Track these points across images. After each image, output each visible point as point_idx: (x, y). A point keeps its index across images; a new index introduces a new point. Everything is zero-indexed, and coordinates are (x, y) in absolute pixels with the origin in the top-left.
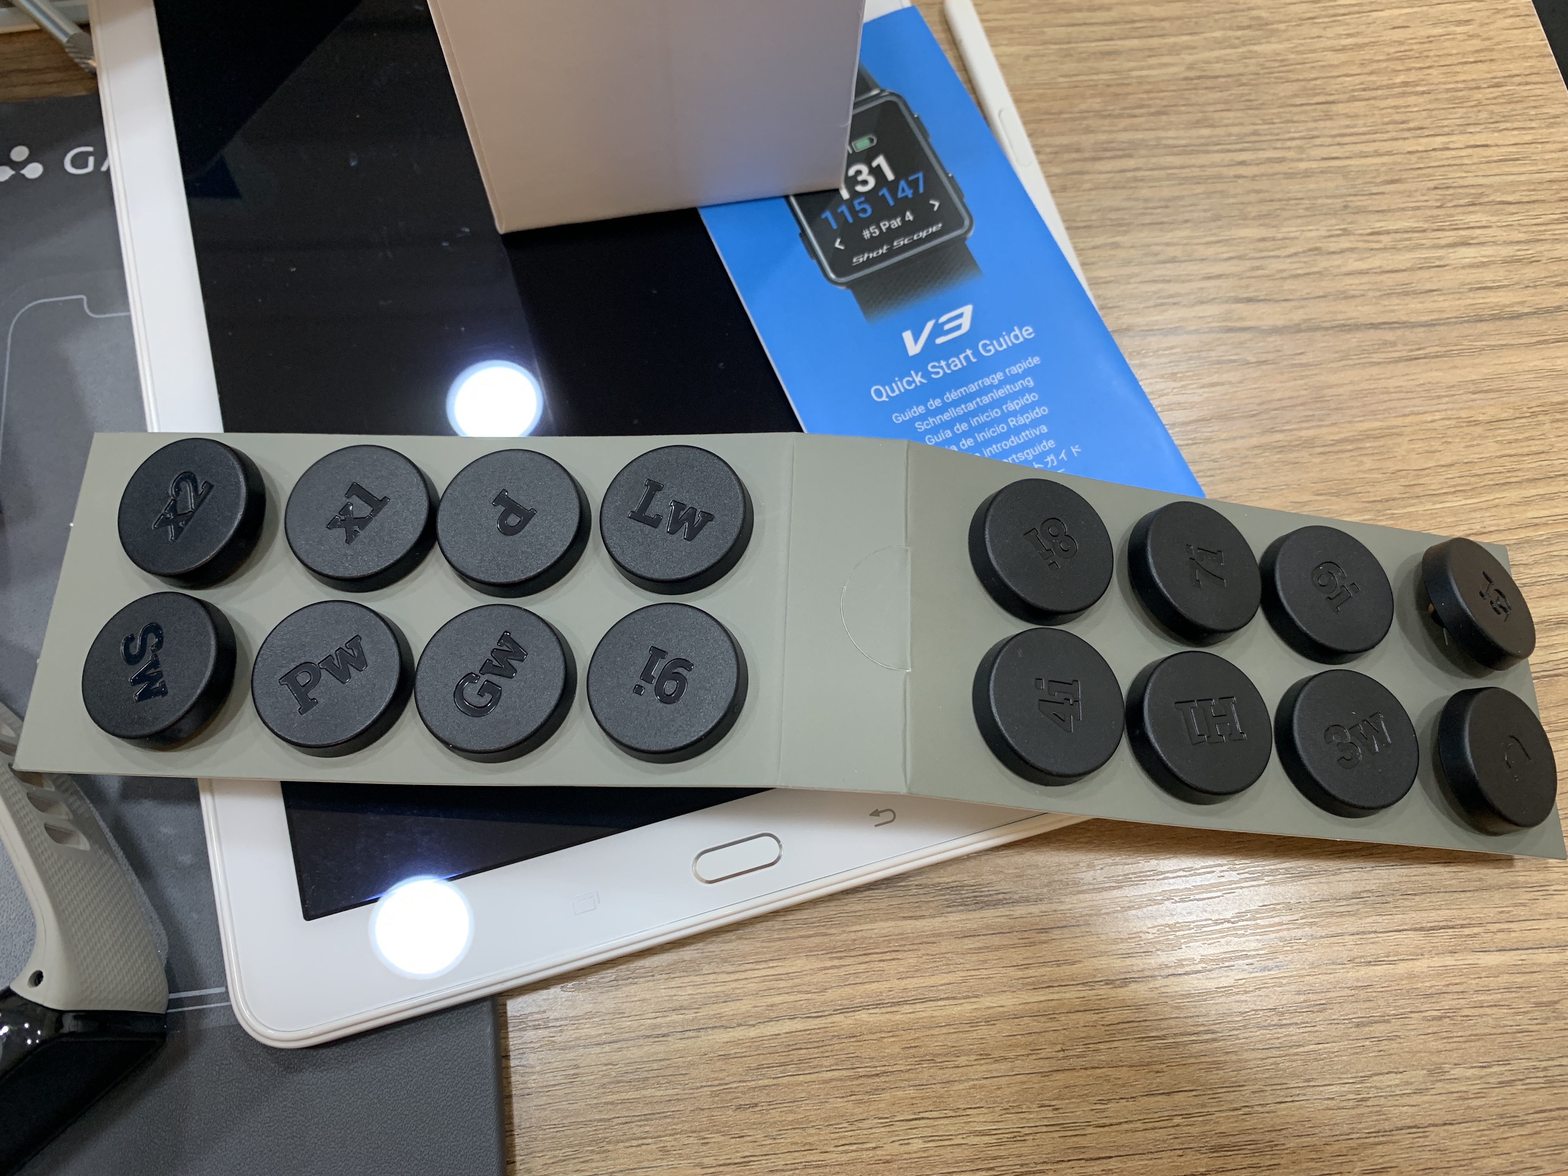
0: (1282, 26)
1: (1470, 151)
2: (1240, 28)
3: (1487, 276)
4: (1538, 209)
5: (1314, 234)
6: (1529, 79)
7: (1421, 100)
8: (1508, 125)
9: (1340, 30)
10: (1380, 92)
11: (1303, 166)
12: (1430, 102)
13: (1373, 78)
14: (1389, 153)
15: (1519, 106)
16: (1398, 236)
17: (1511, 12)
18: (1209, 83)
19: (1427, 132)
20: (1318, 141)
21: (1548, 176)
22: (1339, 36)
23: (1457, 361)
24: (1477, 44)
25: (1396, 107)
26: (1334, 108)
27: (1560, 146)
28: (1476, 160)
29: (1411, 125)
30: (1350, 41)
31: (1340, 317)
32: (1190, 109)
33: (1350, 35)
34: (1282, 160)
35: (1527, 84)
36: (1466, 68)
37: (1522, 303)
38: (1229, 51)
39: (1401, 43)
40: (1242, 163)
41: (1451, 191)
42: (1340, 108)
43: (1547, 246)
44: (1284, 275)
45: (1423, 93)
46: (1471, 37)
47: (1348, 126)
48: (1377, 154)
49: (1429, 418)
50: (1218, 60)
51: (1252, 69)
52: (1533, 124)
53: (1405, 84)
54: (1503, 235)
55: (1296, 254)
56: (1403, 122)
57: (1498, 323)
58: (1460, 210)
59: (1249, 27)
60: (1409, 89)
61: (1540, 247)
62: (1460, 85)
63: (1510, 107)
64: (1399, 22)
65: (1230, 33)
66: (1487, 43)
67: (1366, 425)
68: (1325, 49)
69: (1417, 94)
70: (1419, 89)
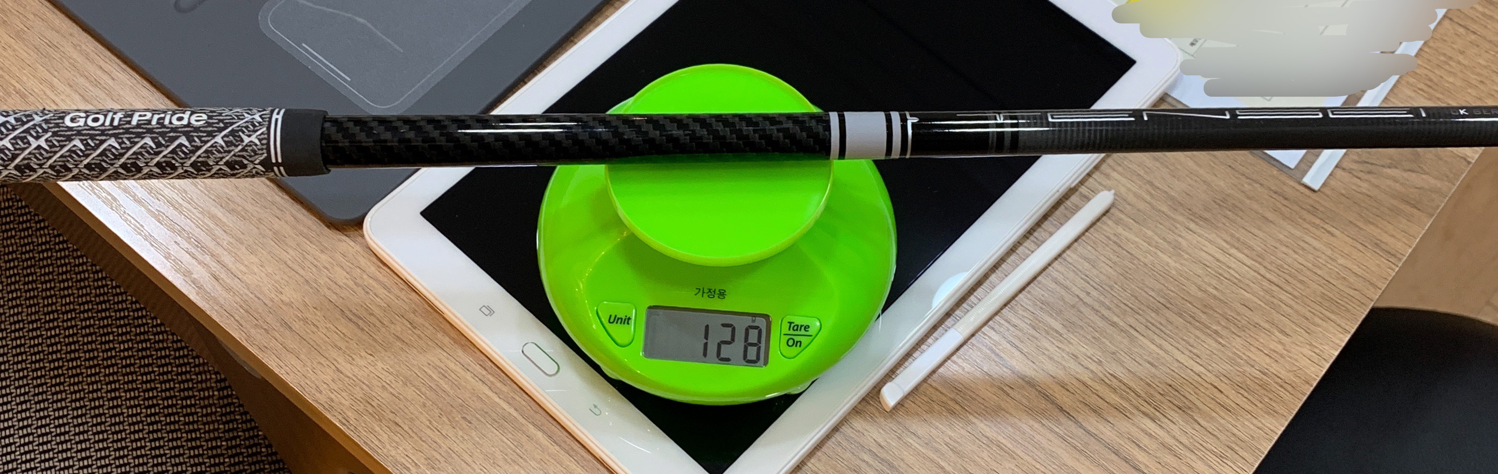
0: (1186, 256)
1: (1210, 386)
2: (1164, 239)
3: (1145, 441)
4: (1211, 440)
5: (1083, 350)
6: (1285, 385)
7: (1214, 345)
8: (1246, 394)
9: (1214, 282)
10: (1198, 324)
11: (1115, 319)
12: (1219, 350)
13: (1204, 316)
14: (1166, 352)
15: (1263, 391)
16: (1123, 387)
17: (1317, 351)
18: (1116, 248)
19: (1198, 360)
20: (1137, 316)
21: (1235, 431)
22: (1210, 285)
23: (1083, 458)
24: (1279, 348)
25: (1198, 338)
26: (1165, 311)
27: (1260, 425)
28: (1207, 393)
29: (1195, 351)
30: (1215, 292)
31: (1051, 392)
32: (1093, 251)
33: (1216, 288)
34: (1109, 309)
35: (1281, 386)
36: (1258, 352)
37: (1147, 466)
38: (1145, 244)
39: (1238, 314)
40: (1088, 294)
41: (1176, 393)
42: (1168, 314)
43: (1194, 457)
44: (1046, 352)
45: (1220, 343)
46: (1280, 342)
47: (1161, 324)
48: (1160, 347)
49: (1038, 466)
50: (1134, 243)
51: (1146, 261)
52: (1259, 405)
53: (1216, 332)
54: (1177, 433)
55: (1063, 350)
56: (1192, 346)
57: (1124, 463)
58: (1171, 405)
59: (1169, 243)
60: (1214, 335)
61: (1188, 454)
62: (1244, 357)
63: (1258, 387)
64: (1251, 306)
65: (1156, 238)
66: (1285, 352)
67: (1004, 441)
68: (1195, 284)
69: (1216, 341)
70: (1221, 340)
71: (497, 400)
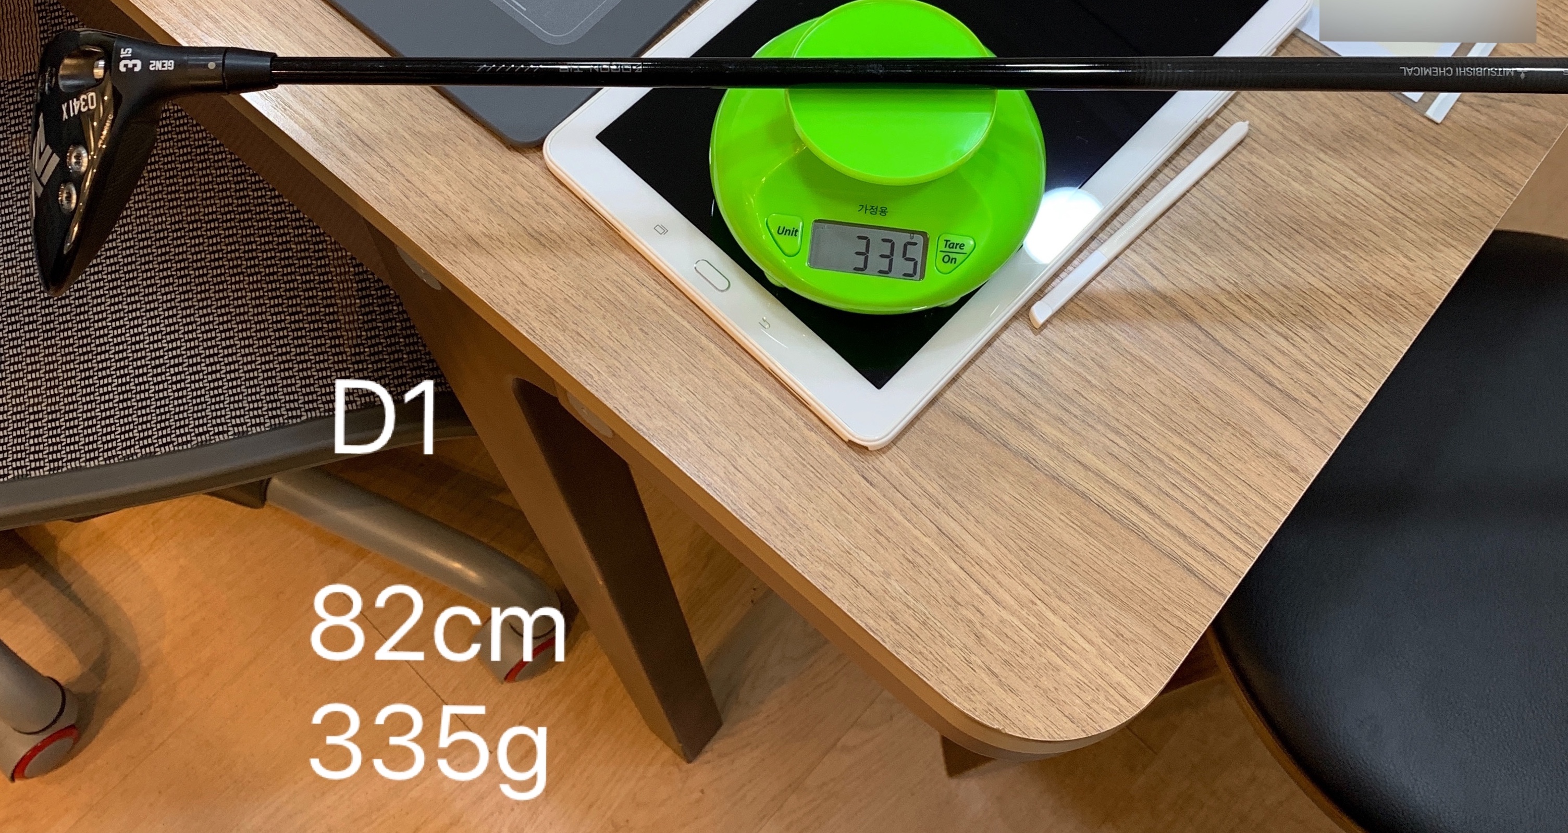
0: (1317, 184)
1: (1339, 307)
2: (1295, 168)
3: (1279, 358)
4: (1340, 357)
5: (1220, 272)
6: (1409, 307)
7: (1343, 268)
8: (1372, 315)
9: (1343, 210)
10: (1327, 249)
11: (1251, 243)
12: (1347, 273)
13: (1333, 242)
14: (1299, 275)
15: (1390, 313)
16: (1258, 307)
17: (1439, 275)
18: (1251, 176)
19: (1328, 283)
20: (1271, 241)
21: (1362, 349)
22: (1339, 212)
23: (1220, 374)
24: (1404, 272)
25: (1328, 262)
26: (1297, 236)
27: (1387, 345)
28: (1337, 313)
29: (1325, 274)
30: (1342, 218)
31: (1189, 311)
32: (1228, 178)
33: (1344, 215)
34: (1244, 233)
35: (1406, 308)
36: (1384, 276)
37: (1280, 382)
38: (1278, 173)
39: (1366, 239)
40: (1224, 219)
41: (1308, 314)
42: (1300, 238)
43: (1324, 374)
44: (1186, 274)
45: (1349, 267)
46: (1404, 266)
47: (1293, 248)
48: (1292, 270)
49: (1178, 380)
50: (1268, 171)
51: (1279, 189)
52: (1385, 325)
53: (1345, 257)
54: (1309, 351)
55: (1201, 272)
56: (1323, 269)
57: (1259, 378)
58: (1302, 324)
59: (1301, 172)
60: (1343, 260)
61: (1318, 370)
62: (1371, 280)
63: (1383, 309)
64: (1377, 231)
65: (1288, 167)
66: (1409, 276)
67: (1146, 357)
68: (1325, 211)
69: (1345, 264)
70: (1349, 264)
71: (671, 313)
